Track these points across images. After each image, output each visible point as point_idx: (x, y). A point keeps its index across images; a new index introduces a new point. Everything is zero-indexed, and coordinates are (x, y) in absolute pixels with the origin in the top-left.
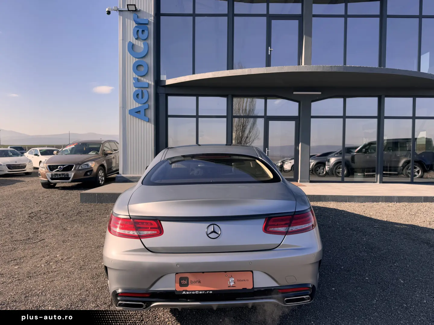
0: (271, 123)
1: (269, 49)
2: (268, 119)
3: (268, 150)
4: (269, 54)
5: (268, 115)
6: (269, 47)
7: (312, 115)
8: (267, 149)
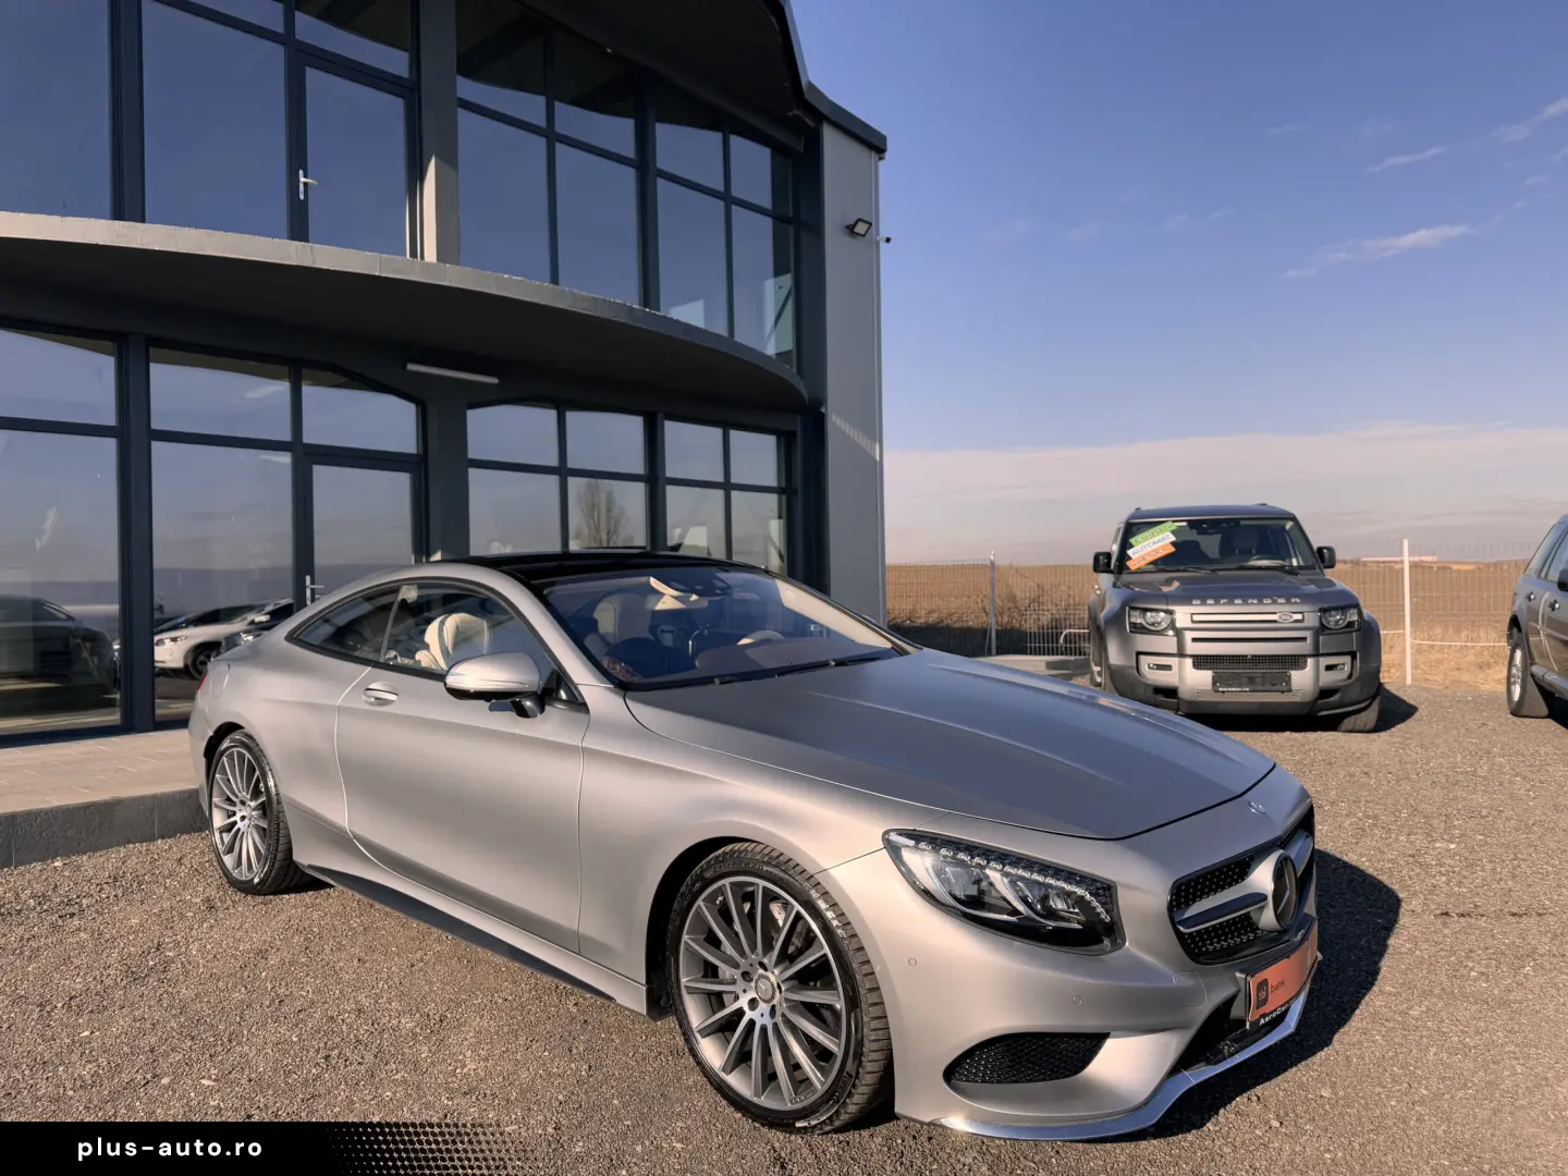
0: (320, 472)
1: (302, 179)
2: (308, 457)
3: (312, 583)
4: (302, 197)
5: (307, 439)
6: (301, 172)
7: (471, 455)
8: (308, 578)
